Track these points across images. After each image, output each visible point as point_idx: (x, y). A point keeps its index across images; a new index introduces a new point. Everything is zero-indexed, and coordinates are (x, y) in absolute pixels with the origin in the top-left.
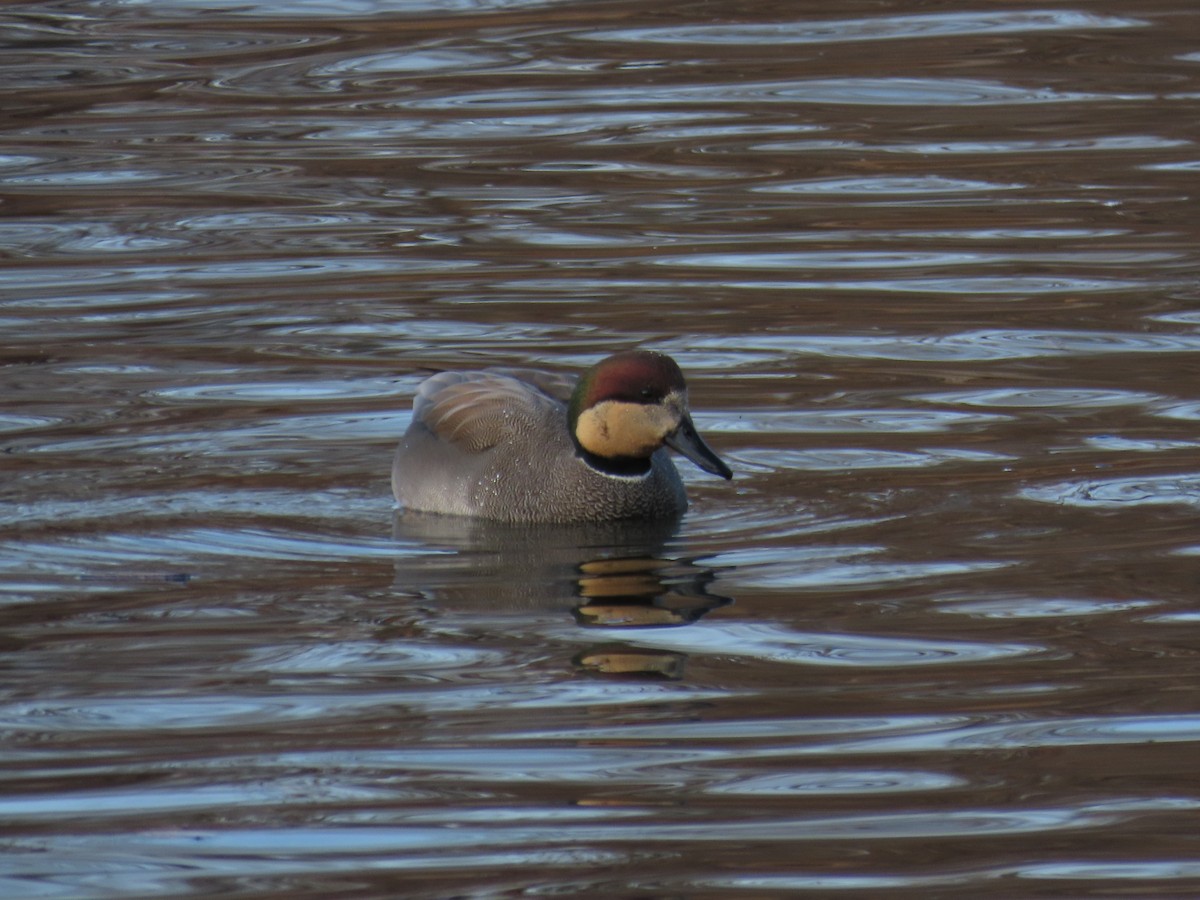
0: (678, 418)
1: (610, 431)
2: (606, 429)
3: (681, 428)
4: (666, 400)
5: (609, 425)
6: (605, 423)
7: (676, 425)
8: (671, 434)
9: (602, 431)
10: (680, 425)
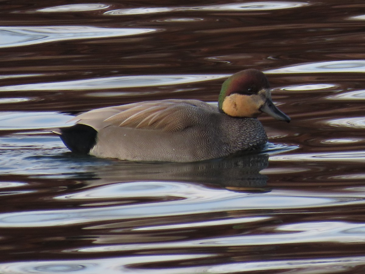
0: (265, 100)
1: (238, 106)
2: (235, 105)
3: (267, 104)
4: (260, 92)
5: (237, 103)
6: (235, 103)
7: (264, 103)
8: (262, 107)
9: (233, 106)
10: (266, 102)
